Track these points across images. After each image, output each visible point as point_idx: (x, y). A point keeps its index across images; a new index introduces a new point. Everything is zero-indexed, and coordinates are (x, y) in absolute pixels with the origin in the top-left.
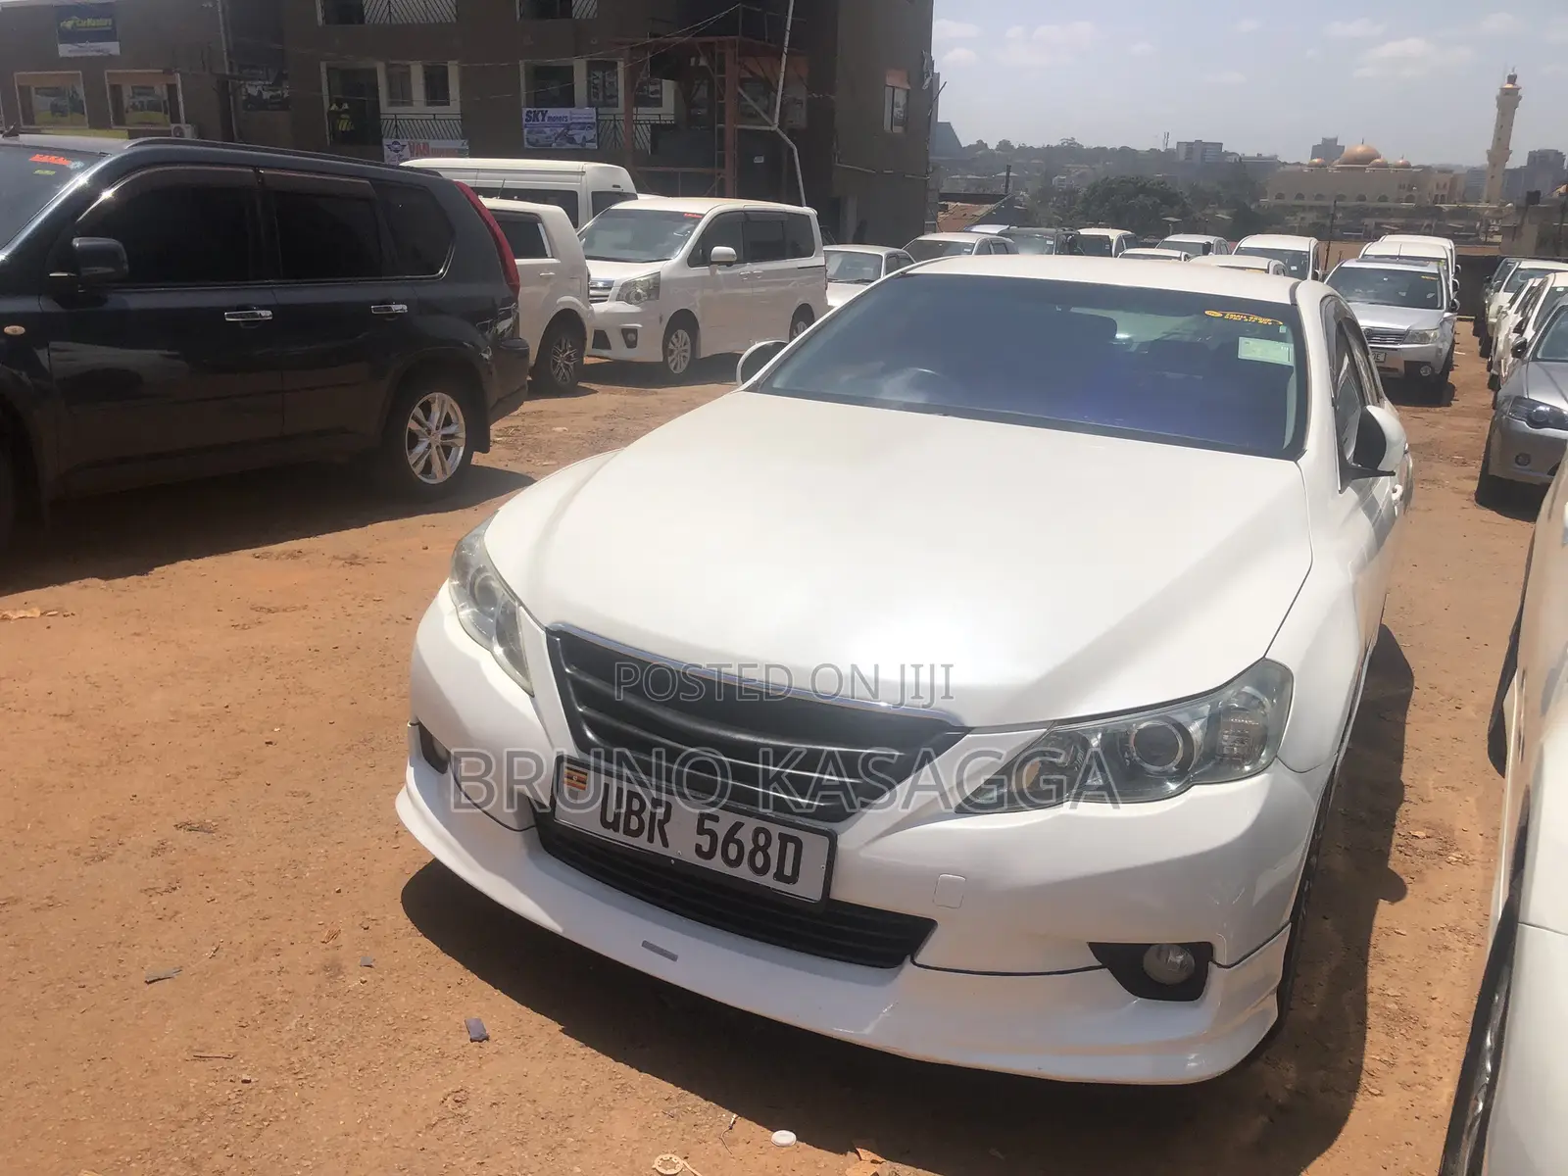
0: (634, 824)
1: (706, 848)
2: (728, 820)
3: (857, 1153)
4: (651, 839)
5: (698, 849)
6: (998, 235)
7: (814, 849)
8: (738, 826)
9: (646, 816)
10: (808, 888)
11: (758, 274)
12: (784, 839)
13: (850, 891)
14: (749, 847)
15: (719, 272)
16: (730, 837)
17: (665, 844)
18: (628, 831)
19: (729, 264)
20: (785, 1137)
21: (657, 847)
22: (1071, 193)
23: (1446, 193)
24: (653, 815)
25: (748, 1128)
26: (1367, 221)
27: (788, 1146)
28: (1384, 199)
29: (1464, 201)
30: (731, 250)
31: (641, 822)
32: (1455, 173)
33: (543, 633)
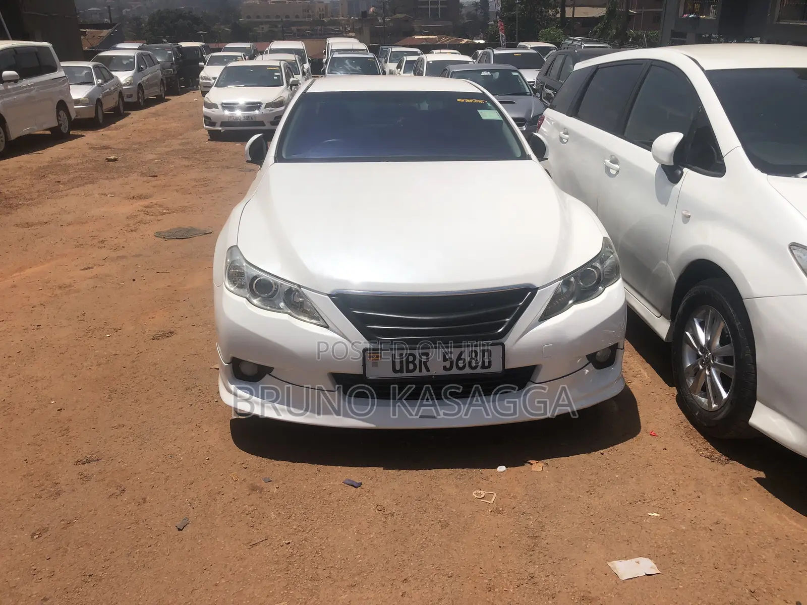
0: (411, 366)
1: (448, 366)
2: (456, 352)
3: (529, 463)
4: (420, 371)
5: (445, 368)
6: (138, 49)
7: (496, 351)
8: (461, 354)
9: (417, 362)
10: (496, 368)
11: (31, 85)
12: (483, 352)
13: (513, 363)
14: (468, 359)
15: (9, 87)
16: (459, 358)
17: (428, 370)
18: (408, 371)
19: (16, 81)
20: (502, 468)
21: (424, 373)
22: (137, 19)
23: (324, 13)
24: (420, 361)
25: (487, 472)
26: (293, 28)
27: (505, 471)
28: (297, 17)
29: (332, 16)
30: (14, 73)
31: (415, 365)
32: (325, 2)
33: (327, 297)
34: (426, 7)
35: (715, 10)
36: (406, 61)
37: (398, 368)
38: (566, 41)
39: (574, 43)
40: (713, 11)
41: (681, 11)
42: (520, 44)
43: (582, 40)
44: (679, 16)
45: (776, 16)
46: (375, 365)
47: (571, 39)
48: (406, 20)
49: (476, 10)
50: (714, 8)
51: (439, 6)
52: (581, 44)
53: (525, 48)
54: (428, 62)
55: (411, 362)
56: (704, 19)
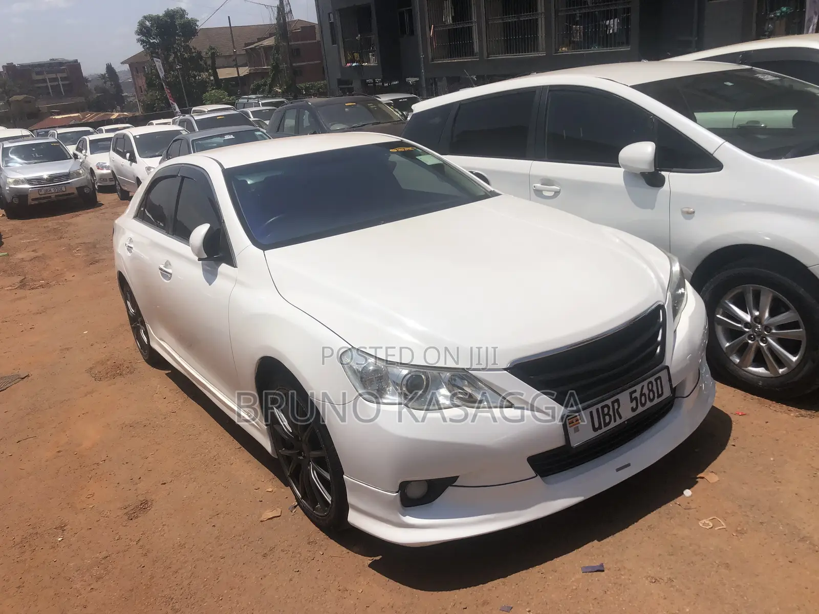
0: (608, 419)
1: (635, 406)
2: (639, 388)
4: (615, 420)
5: (632, 409)
8: (643, 387)
9: (611, 412)
10: (667, 392)
12: (656, 380)
13: (674, 383)
14: (647, 393)
16: (641, 394)
17: (621, 418)
18: (605, 425)
21: (618, 421)
24: (613, 410)
31: (610, 416)
33: (506, 372)
34: (44, 85)
35: (374, 57)
36: (90, 141)
37: (597, 425)
38: (241, 101)
39: (250, 101)
40: (372, 58)
41: (343, 61)
42: (194, 109)
43: (258, 98)
44: (343, 65)
45: (430, 57)
46: (577, 430)
47: (246, 98)
48: (27, 101)
49: (105, 83)
50: (373, 55)
51: (61, 83)
52: (258, 101)
53: (202, 112)
54: (134, 137)
55: (606, 415)
56: (366, 66)
